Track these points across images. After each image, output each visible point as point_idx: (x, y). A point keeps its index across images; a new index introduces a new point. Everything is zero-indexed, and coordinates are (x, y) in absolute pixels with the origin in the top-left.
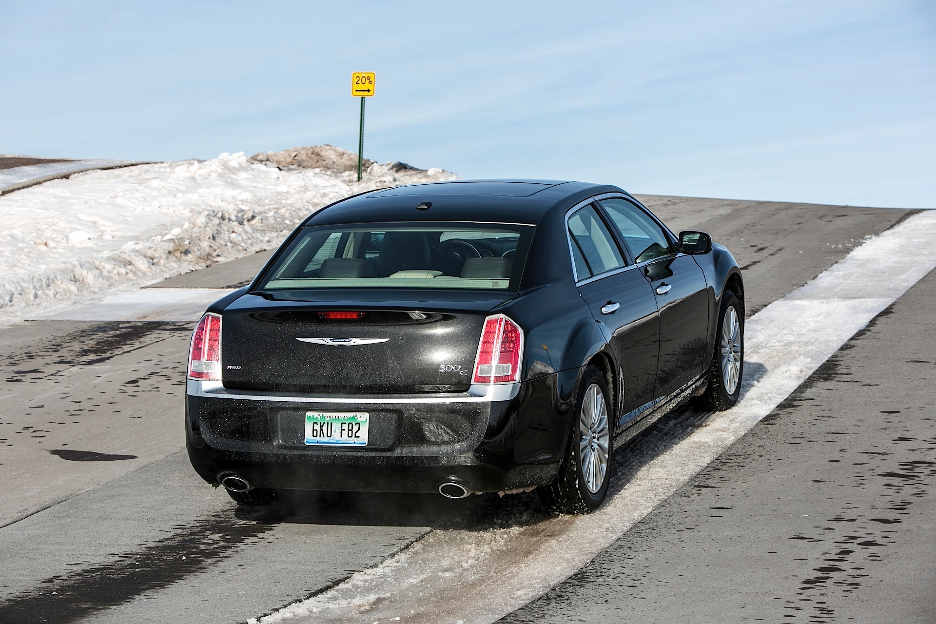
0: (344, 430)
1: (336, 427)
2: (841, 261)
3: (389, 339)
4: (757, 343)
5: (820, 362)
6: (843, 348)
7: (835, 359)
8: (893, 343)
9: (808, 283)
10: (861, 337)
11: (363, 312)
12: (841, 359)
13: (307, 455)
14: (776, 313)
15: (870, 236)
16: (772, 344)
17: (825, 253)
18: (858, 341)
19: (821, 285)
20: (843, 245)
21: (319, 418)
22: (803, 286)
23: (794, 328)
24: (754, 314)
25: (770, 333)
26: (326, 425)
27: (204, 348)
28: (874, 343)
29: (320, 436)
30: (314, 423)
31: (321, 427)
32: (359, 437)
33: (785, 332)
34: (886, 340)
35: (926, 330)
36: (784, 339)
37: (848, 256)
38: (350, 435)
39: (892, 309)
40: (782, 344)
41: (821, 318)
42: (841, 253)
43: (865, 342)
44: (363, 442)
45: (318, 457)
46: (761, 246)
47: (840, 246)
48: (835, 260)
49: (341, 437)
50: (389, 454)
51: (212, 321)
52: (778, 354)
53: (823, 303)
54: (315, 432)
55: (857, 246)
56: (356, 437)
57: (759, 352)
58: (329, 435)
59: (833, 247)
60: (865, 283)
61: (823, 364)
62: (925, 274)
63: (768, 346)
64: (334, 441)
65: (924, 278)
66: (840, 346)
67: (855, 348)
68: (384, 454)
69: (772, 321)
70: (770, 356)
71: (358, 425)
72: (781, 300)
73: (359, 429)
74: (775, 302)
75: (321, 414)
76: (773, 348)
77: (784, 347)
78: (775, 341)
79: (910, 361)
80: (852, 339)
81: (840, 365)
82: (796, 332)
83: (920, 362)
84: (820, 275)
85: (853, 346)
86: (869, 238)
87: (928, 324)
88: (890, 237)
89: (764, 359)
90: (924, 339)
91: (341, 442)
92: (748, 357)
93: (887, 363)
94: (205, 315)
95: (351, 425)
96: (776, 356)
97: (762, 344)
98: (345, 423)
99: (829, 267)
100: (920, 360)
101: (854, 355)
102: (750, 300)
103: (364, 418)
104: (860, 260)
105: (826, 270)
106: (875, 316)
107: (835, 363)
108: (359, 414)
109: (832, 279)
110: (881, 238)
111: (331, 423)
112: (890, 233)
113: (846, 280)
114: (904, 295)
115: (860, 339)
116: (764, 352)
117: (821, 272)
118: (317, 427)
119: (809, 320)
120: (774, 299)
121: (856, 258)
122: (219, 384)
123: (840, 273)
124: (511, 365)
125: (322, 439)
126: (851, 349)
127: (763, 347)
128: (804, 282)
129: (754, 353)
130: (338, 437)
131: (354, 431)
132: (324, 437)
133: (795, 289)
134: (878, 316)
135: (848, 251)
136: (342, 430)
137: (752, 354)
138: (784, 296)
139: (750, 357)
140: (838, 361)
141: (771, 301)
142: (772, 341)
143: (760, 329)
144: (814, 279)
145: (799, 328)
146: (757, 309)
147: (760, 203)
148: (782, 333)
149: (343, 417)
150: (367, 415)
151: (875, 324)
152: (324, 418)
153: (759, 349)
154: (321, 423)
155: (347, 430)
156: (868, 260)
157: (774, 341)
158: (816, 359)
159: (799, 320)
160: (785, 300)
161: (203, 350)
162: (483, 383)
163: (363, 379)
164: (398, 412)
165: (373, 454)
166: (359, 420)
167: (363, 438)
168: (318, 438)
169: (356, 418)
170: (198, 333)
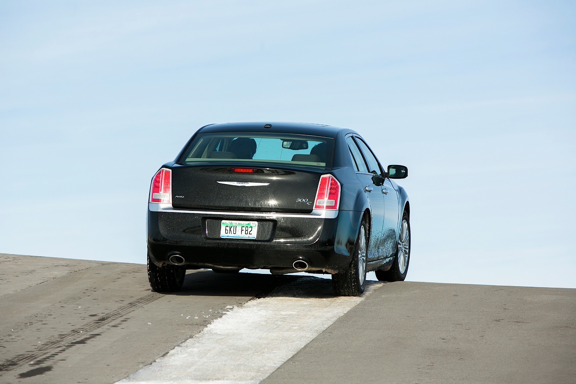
0: (243, 230)
1: (239, 229)
2: (197, 335)
3: (269, 184)
9: (157, 361)
11: (255, 169)
13: (222, 243)
15: (231, 307)
17: (178, 325)
19: (172, 364)
20: (200, 317)
21: (229, 223)
22: (151, 364)
26: (233, 228)
30: (226, 226)
31: (230, 228)
32: (251, 234)
37: (206, 329)
38: (246, 233)
42: (197, 326)
44: (254, 237)
45: (228, 244)
46: (101, 316)
47: (196, 318)
48: (190, 334)
49: (242, 234)
50: (268, 243)
51: (166, 172)
54: (227, 231)
55: (216, 318)
56: (250, 234)
58: (235, 233)
59: (187, 318)
60: (224, 363)
62: (294, 353)
64: (237, 236)
65: (292, 357)
68: (266, 243)
71: (251, 228)
72: (123, 381)
73: (252, 230)
75: (230, 221)
84: (172, 352)
86: (230, 309)
88: (255, 308)
91: (241, 237)
94: (161, 169)
95: (247, 228)
98: (244, 227)
99: (182, 343)
103: (254, 224)
104: (220, 335)
105: (179, 346)
108: (252, 222)
109: (185, 357)
110: (244, 309)
111: (236, 227)
112: (255, 304)
113: (202, 358)
114: (269, 377)
117: (172, 347)
118: (228, 229)
121: (215, 332)
122: (171, 205)
123: (196, 350)
124: (334, 201)
128: (152, 360)
130: (239, 234)
131: (249, 231)
132: (231, 234)
133: (141, 368)
135: (205, 323)
138: (128, 376)
144: (164, 355)
147: (103, 264)
149: (243, 224)
150: (256, 223)
152: (232, 224)
154: (230, 226)
155: (245, 230)
156: (228, 335)
160: (129, 381)
161: (160, 187)
162: (320, 209)
163: (255, 204)
164: (274, 221)
165: (259, 243)
166: (252, 225)
167: (254, 235)
168: (228, 234)
169: (250, 224)
170: (155, 180)
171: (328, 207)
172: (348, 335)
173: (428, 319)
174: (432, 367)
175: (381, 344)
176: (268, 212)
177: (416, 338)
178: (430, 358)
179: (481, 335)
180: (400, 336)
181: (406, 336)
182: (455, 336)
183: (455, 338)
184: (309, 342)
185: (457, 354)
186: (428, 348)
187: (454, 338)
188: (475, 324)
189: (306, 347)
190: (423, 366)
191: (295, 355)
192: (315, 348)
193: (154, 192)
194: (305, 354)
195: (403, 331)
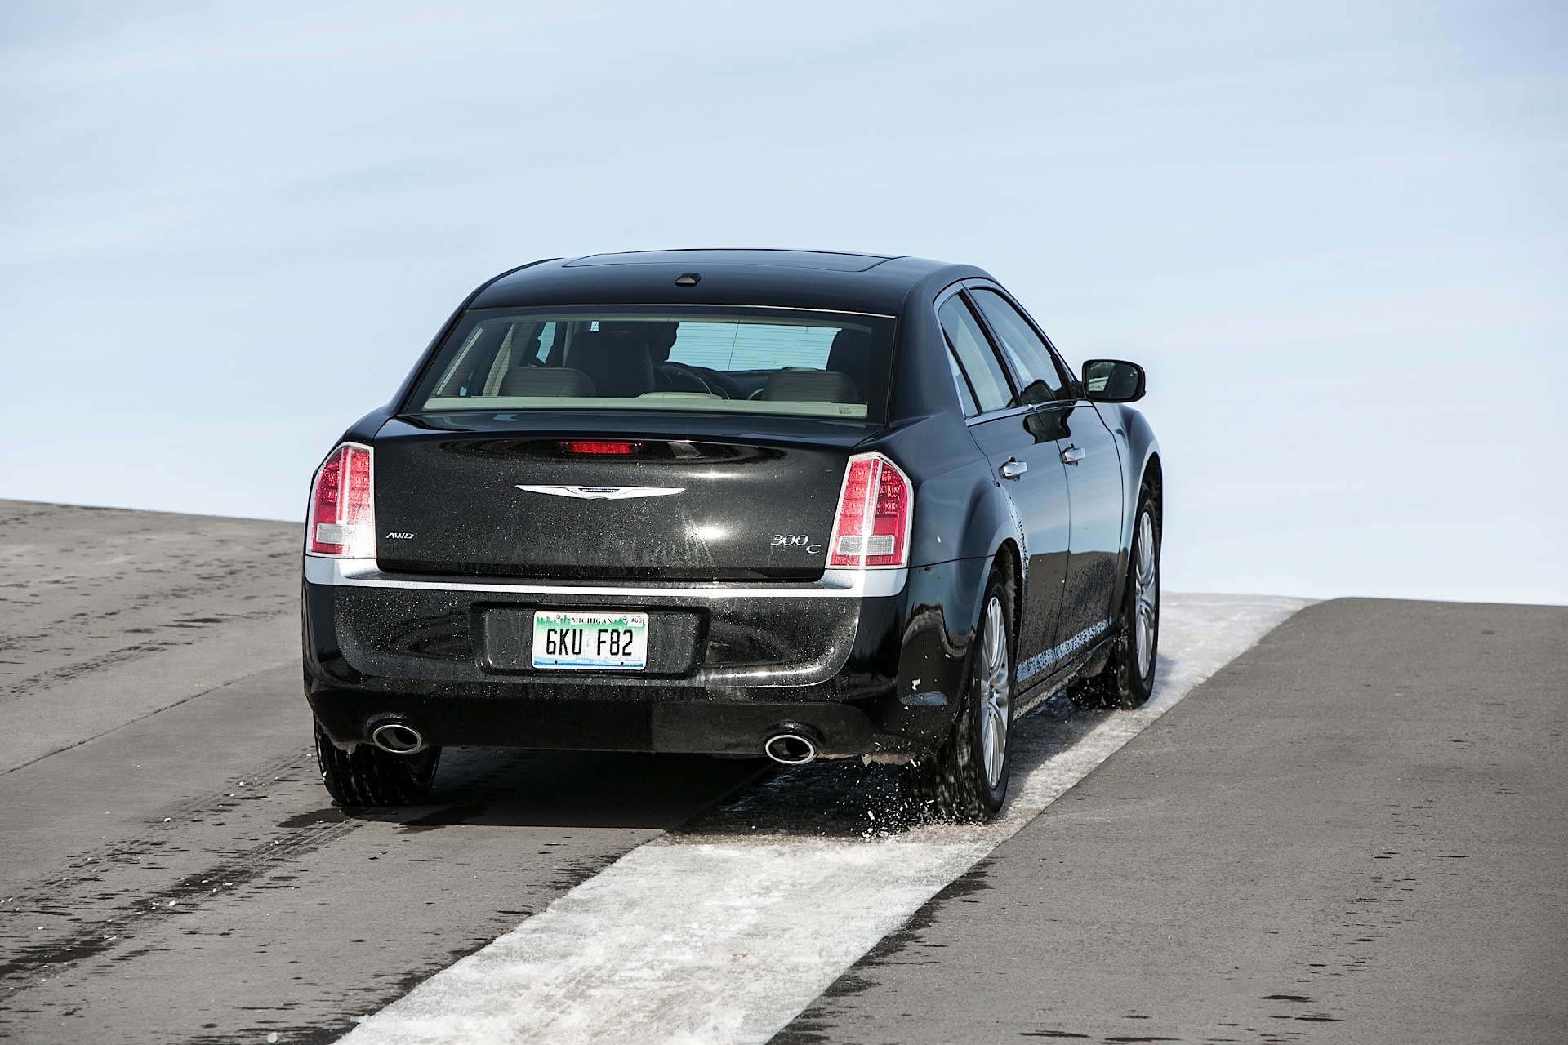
0: (604, 642)
1: (590, 638)
3: (683, 489)
4: (583, 970)
5: (768, 1029)
6: (838, 989)
7: (813, 1020)
8: (985, 977)
10: (891, 958)
11: (638, 442)
12: (830, 1020)
13: (538, 684)
14: (642, 882)
16: (631, 974)
18: (883, 970)
21: (558, 621)
23: (695, 926)
24: (578, 884)
25: (623, 940)
26: (570, 634)
27: (341, 503)
28: (928, 975)
29: (561, 653)
30: (550, 630)
31: (563, 638)
32: (630, 654)
33: (668, 937)
34: (963, 967)
35: (1082, 941)
36: (665, 957)
38: (615, 651)
39: (983, 875)
40: (659, 973)
41: (774, 899)
43: (903, 973)
44: (639, 663)
45: (557, 687)
49: (599, 654)
50: (684, 683)
51: (354, 457)
52: (644, 1002)
53: (781, 854)
54: (551, 645)
56: (624, 654)
57: (590, 997)
58: (577, 650)
61: (776, 1036)
63: (617, 978)
64: (586, 662)
66: (827, 983)
67: (871, 990)
68: (676, 683)
69: (630, 904)
70: (622, 1007)
71: (628, 634)
73: (631, 642)
74: (642, 848)
75: (562, 615)
76: (631, 985)
77: (664, 984)
78: (638, 964)
79: (1034, 1032)
80: (865, 962)
81: (827, 1038)
82: (701, 937)
83: (1061, 1035)
85: (866, 985)
87: (1087, 923)
89: (605, 1018)
90: (1075, 967)
91: (597, 663)
92: (558, 1010)
93: (963, 1035)
94: (340, 446)
95: (615, 634)
96: (640, 1008)
97: (598, 974)
98: (606, 631)
100: (1061, 1030)
101: (869, 1011)
102: (566, 841)
103: (639, 622)
106: (932, 895)
107: (812, 1032)
108: (630, 616)
111: (581, 631)
115: (887, 964)
116: (603, 997)
118: (555, 637)
119: (739, 903)
120: (638, 841)
122: (372, 565)
124: (893, 538)
125: (563, 658)
126: (861, 993)
127: (603, 982)
129: (574, 1000)
130: (592, 656)
131: (622, 644)
132: (567, 654)
134: (942, 895)
136: (600, 642)
137: (570, 1002)
138: (668, 832)
139: (562, 1012)
140: (821, 1027)
141: (628, 845)
142: (629, 965)
143: (593, 927)
145: (710, 927)
146: (587, 869)
148: (660, 940)
149: (602, 621)
150: (645, 617)
151: (932, 919)
152: (567, 621)
153: (589, 987)
154: (562, 630)
155: (609, 642)
157: (634, 964)
158: (756, 1021)
159: (709, 903)
161: (338, 504)
162: (847, 567)
163: (639, 557)
164: (702, 612)
165: (656, 683)
166: (630, 625)
167: (637, 656)
168: (556, 656)
169: (625, 622)
170: (325, 479)
171: (873, 561)
172: (1217, 730)
173: (1419, 692)
174: (1428, 810)
175: (1299, 754)
176: (679, 580)
177: (1387, 738)
178: (1423, 789)
179: (1554, 731)
180: (1347, 735)
181: (1362, 734)
182: (1487, 735)
183: (1486, 739)
184: (1117, 749)
185: (1491, 779)
186: (1418, 764)
187: (1484, 738)
188: (1538, 702)
189: (1109, 761)
190: (1406, 808)
191: (1083, 779)
192: (1133, 763)
193: (320, 519)
194: (1107, 778)
195: (1356, 720)
